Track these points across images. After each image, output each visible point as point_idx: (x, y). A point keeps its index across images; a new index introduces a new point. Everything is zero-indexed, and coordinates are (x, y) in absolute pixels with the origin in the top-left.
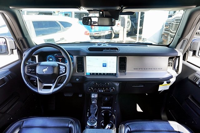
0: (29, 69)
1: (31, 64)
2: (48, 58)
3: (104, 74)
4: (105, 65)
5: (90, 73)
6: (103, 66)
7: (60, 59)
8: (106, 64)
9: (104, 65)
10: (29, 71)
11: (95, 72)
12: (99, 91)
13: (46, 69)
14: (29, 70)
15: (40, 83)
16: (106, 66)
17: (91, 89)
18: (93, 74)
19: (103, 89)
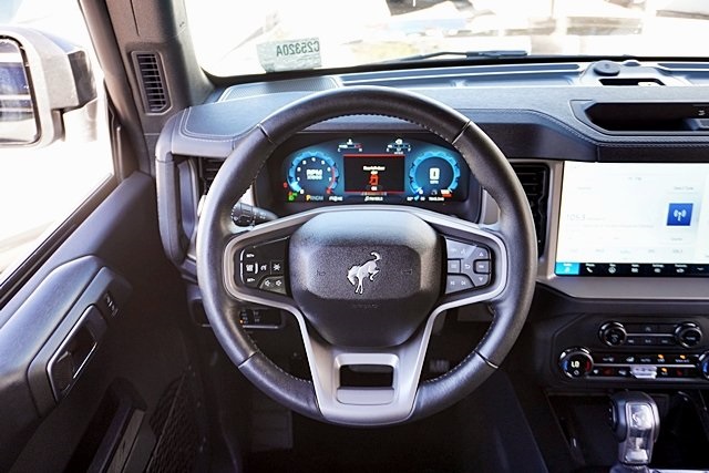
0: (247, 261)
1: (254, 230)
2: (300, 164)
3: (669, 271)
4: (680, 216)
5: (583, 266)
6: (672, 221)
7: (374, 170)
8: (689, 208)
9: (678, 214)
10: (247, 274)
11: (612, 257)
12: (628, 369)
13: (370, 267)
14: (250, 268)
15: (319, 349)
16: (686, 222)
17: (583, 360)
18: (601, 270)
19: (654, 361)
